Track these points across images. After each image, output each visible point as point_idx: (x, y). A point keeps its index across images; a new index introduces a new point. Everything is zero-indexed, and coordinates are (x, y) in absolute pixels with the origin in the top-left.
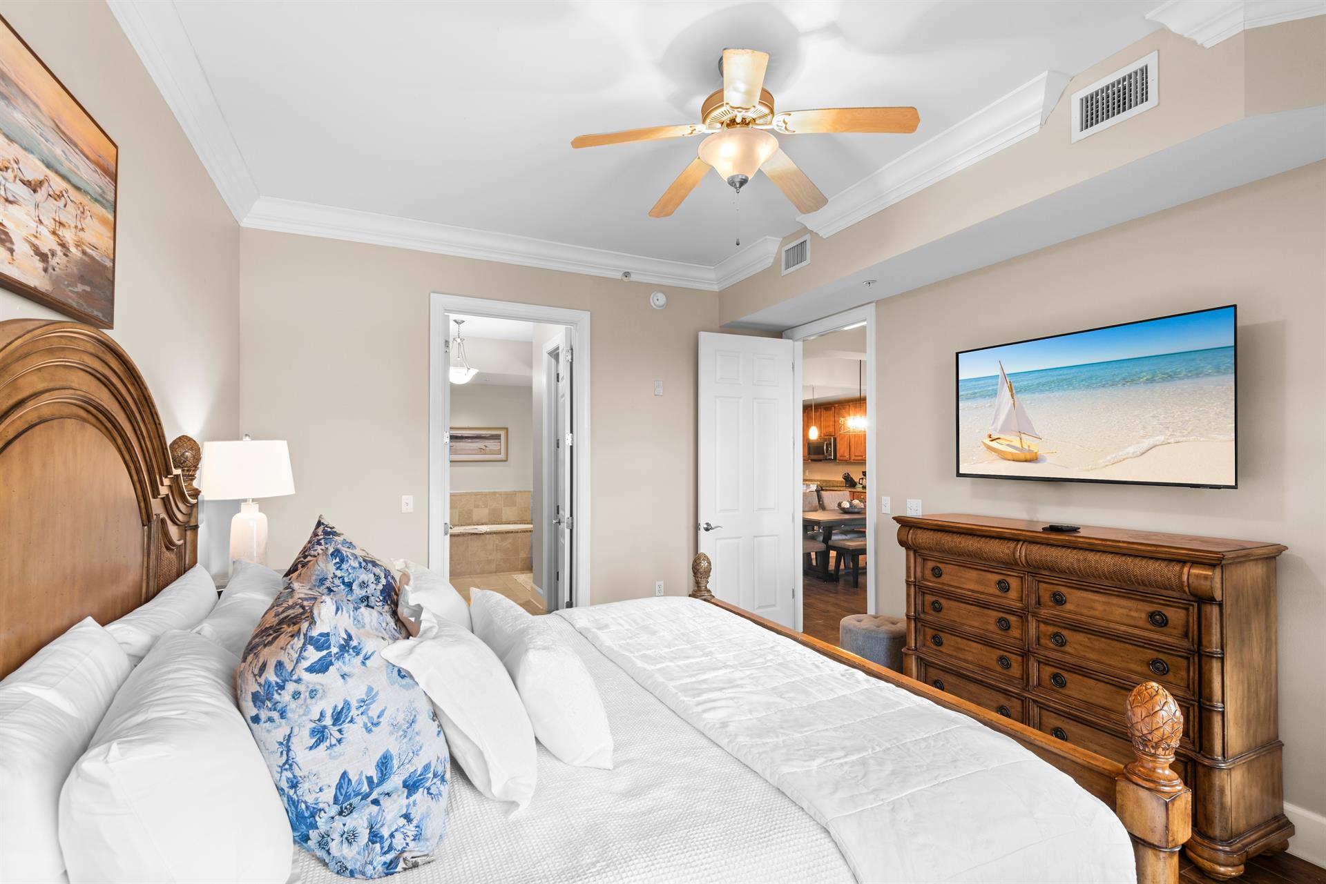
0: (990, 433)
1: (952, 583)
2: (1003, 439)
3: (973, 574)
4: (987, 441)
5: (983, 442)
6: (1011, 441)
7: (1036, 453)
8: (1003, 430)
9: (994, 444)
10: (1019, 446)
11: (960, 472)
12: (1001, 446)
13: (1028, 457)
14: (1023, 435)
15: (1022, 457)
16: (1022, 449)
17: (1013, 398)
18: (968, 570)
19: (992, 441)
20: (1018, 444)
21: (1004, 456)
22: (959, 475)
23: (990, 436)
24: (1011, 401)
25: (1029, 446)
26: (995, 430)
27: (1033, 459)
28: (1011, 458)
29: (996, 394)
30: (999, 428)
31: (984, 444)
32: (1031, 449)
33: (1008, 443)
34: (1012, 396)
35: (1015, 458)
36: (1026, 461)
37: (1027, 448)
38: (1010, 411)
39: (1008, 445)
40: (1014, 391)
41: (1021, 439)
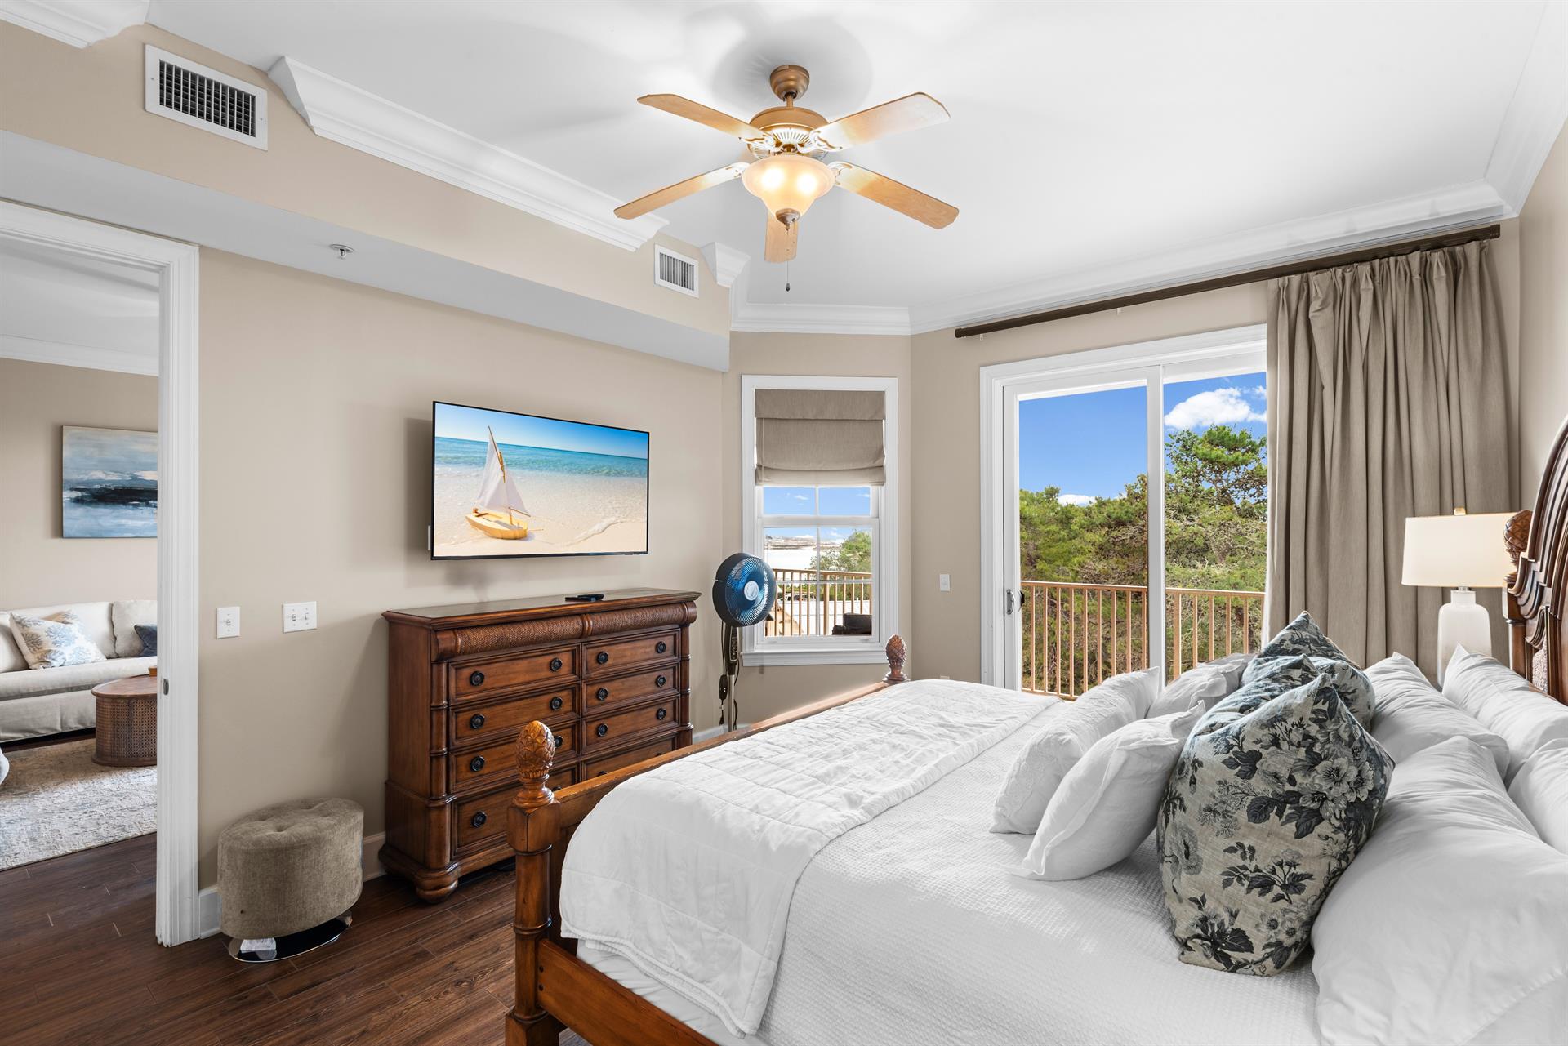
0: (476, 507)
1: (496, 685)
2: (491, 515)
3: (522, 665)
4: (473, 517)
5: (467, 517)
6: (501, 518)
7: (525, 531)
8: (491, 505)
9: (480, 520)
10: (509, 523)
11: (434, 555)
12: (488, 522)
13: (518, 535)
14: (512, 512)
15: (511, 535)
16: (511, 526)
17: (503, 470)
18: (515, 662)
19: (478, 516)
20: (506, 520)
21: (492, 534)
22: (433, 558)
23: (476, 511)
24: (501, 475)
25: (518, 524)
26: (482, 504)
27: (522, 537)
28: (500, 536)
29: (484, 463)
30: (487, 501)
31: (469, 519)
32: (520, 526)
33: (497, 519)
34: (502, 467)
35: (504, 537)
36: (515, 539)
37: (516, 525)
38: (499, 485)
39: (497, 522)
40: (504, 464)
41: (510, 515)
